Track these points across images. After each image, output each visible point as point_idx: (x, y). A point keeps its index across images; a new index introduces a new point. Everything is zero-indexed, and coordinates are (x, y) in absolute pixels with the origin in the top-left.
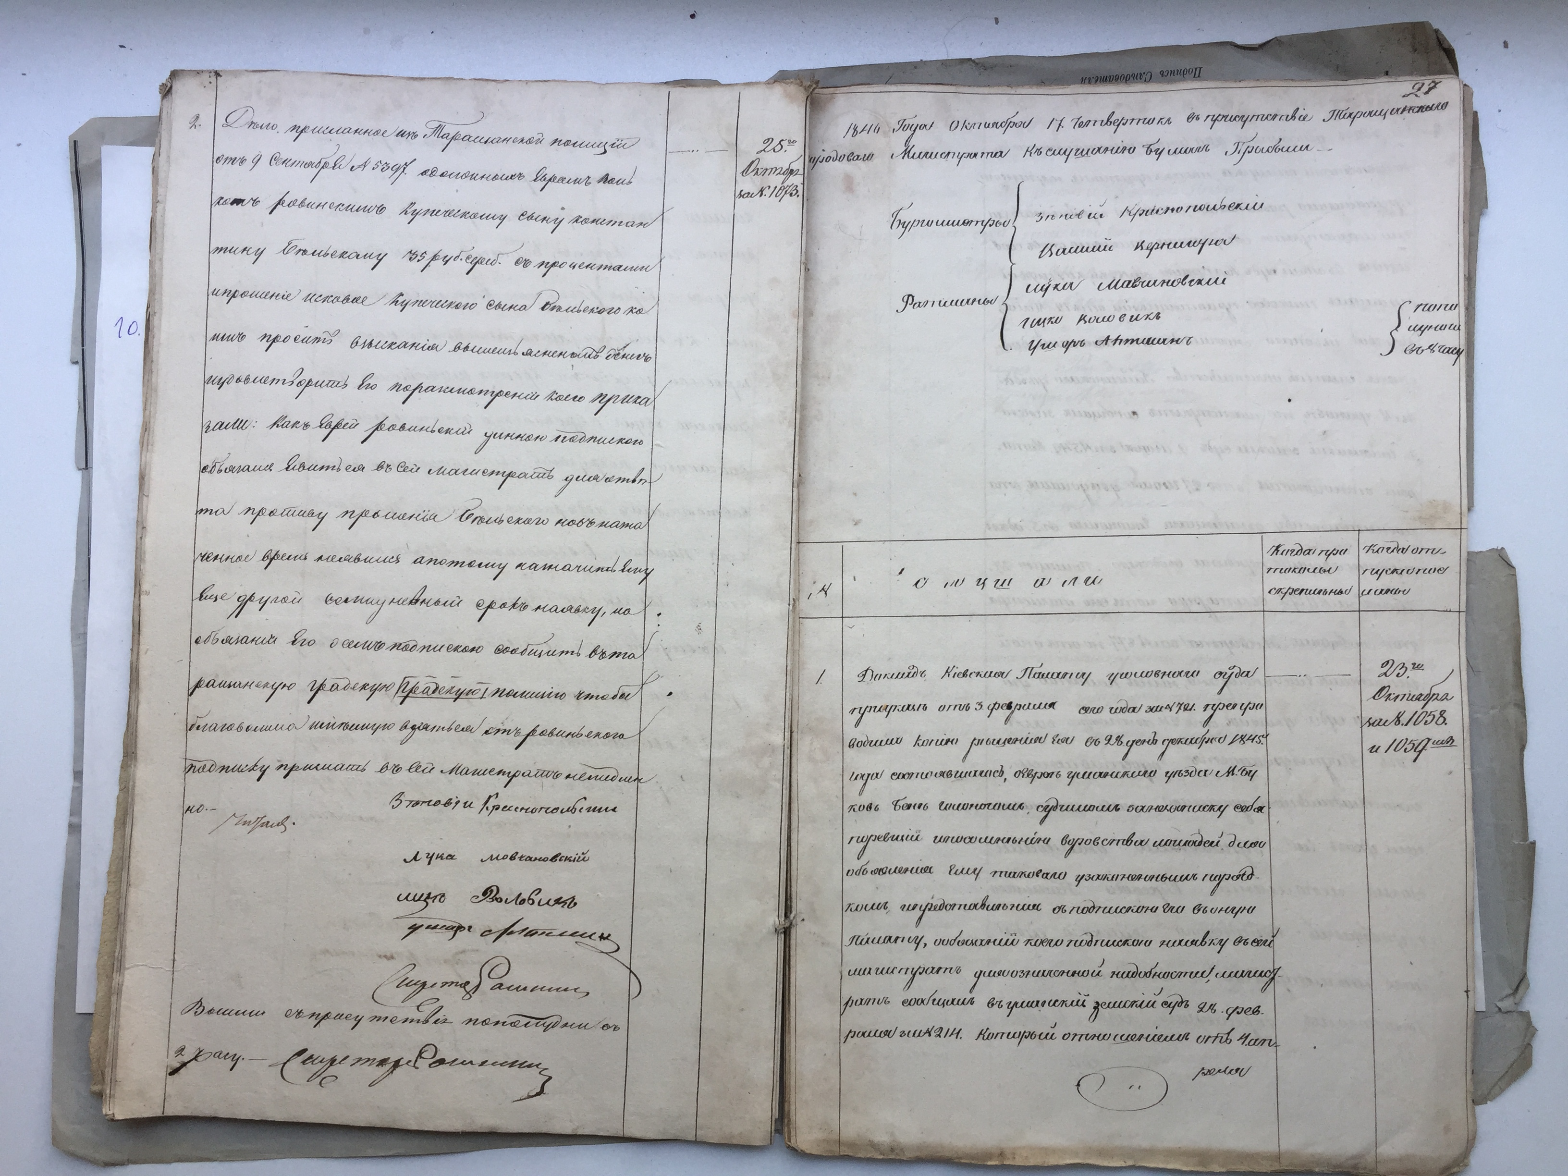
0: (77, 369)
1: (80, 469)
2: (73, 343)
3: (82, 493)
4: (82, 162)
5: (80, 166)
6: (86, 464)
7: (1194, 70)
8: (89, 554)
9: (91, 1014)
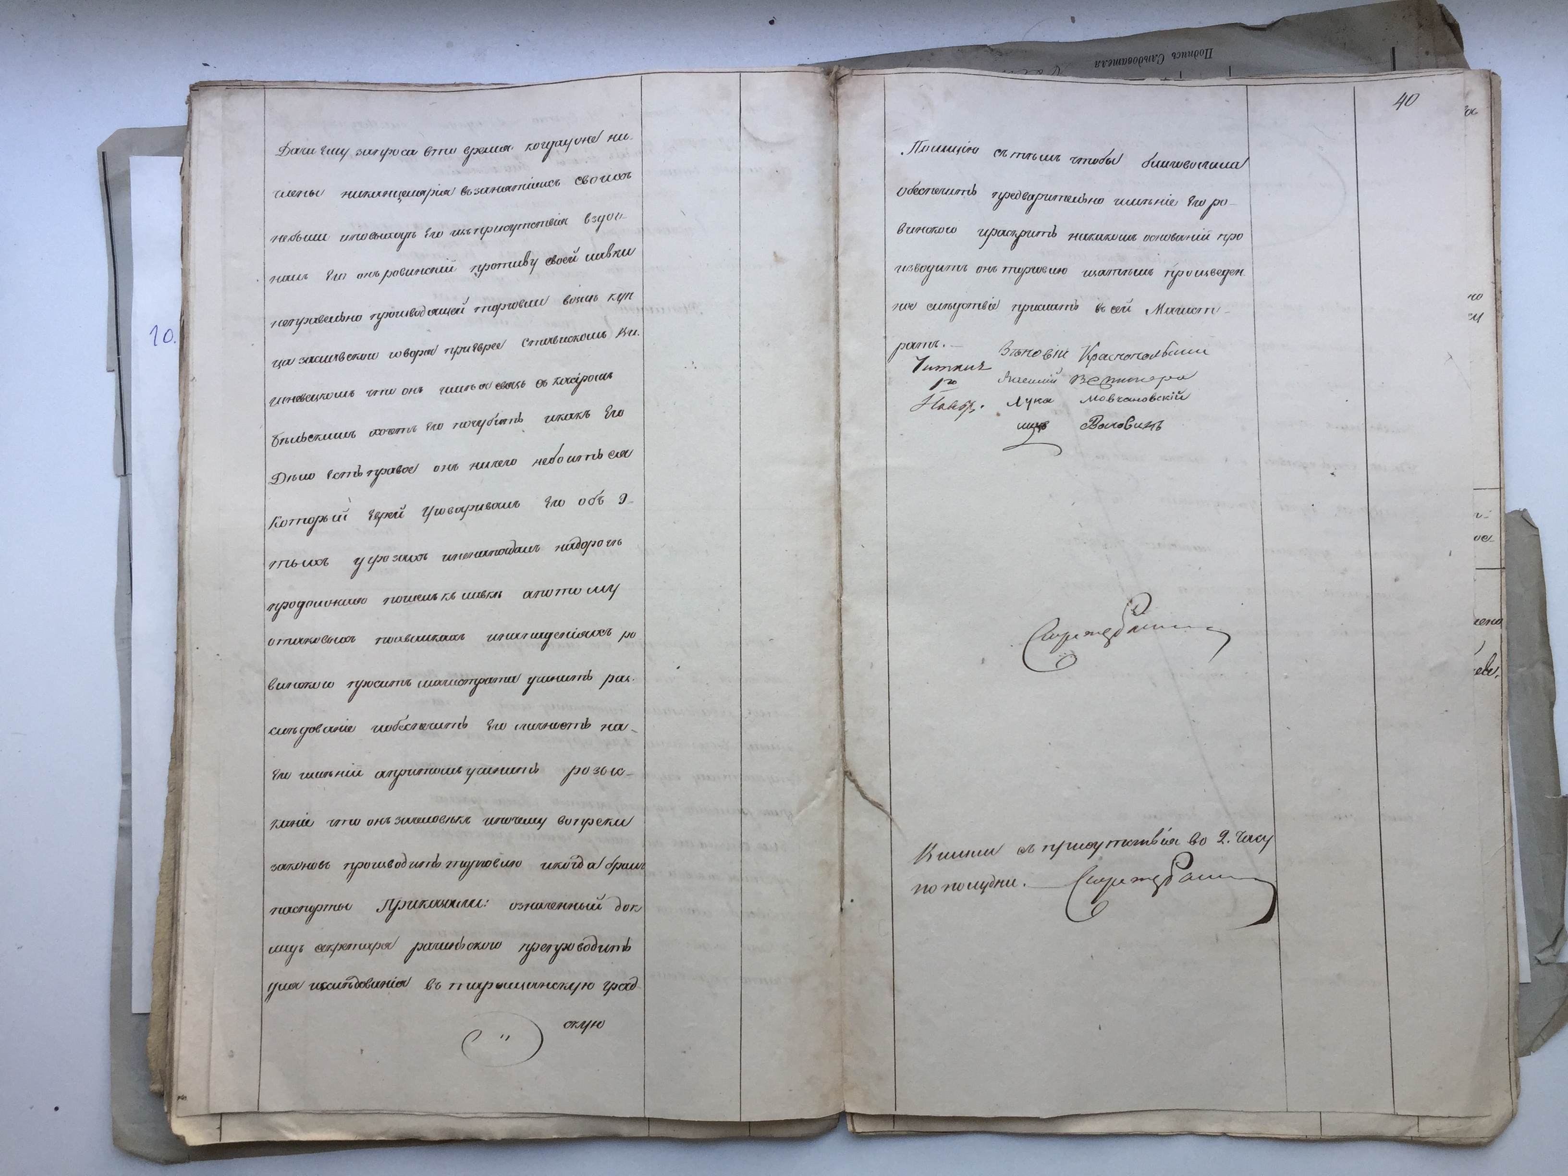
0: (113, 377)
1: (119, 476)
2: (109, 352)
3: (121, 499)
4: (112, 173)
5: (109, 177)
6: (124, 470)
7: (1205, 52)
8: (130, 560)
9: (149, 1014)
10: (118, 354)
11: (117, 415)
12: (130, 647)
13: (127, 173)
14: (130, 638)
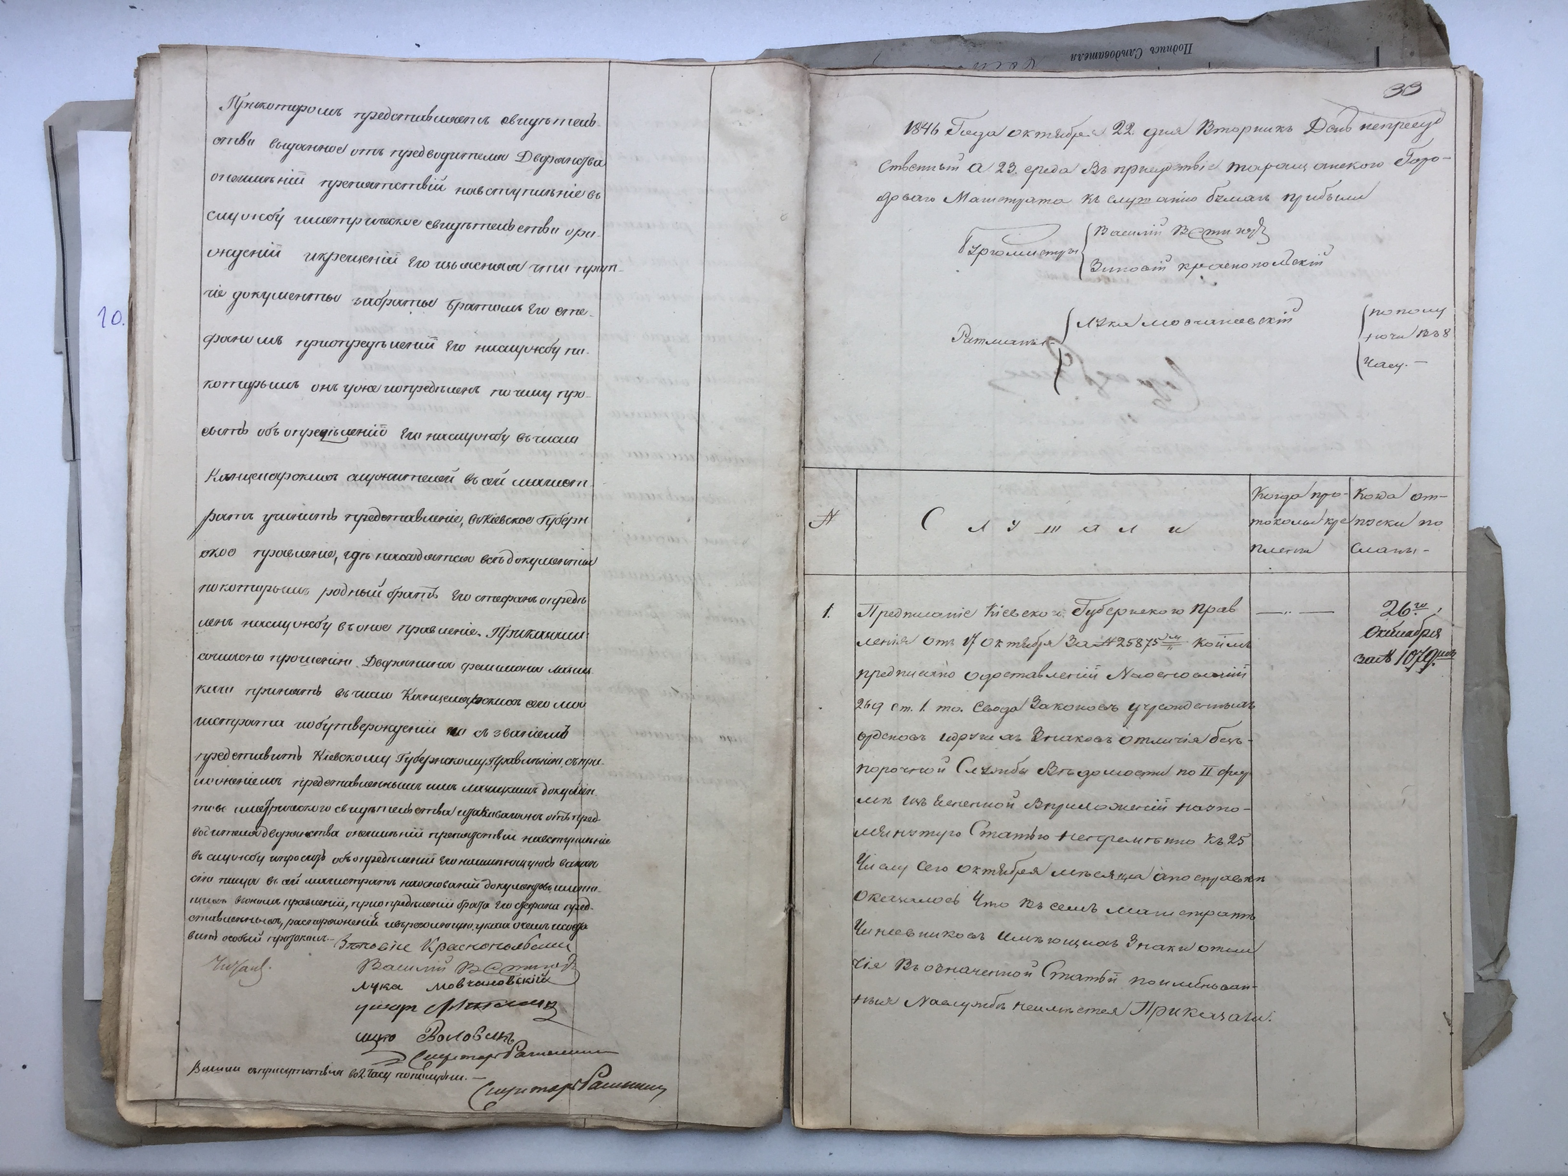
0: (60, 360)
1: (68, 461)
2: (56, 331)
3: (71, 485)
4: (59, 148)
5: (56, 152)
6: (73, 455)
7: (1184, 46)
8: (80, 547)
9: (100, 1001)
10: (66, 336)
11: (65, 398)
12: (80, 635)
13: (75, 147)
14: (79, 626)
